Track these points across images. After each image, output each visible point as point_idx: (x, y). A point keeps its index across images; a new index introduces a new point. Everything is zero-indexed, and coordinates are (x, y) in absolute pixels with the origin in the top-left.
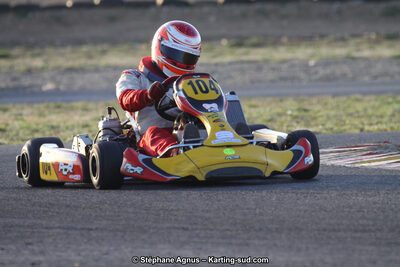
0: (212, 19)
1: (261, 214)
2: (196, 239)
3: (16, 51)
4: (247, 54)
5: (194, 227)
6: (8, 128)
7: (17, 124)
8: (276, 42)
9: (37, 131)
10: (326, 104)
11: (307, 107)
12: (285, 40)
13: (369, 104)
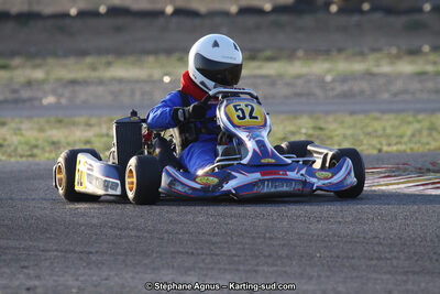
1: (271, 238)
2: (201, 265)
3: (17, 61)
4: (260, 67)
5: (200, 251)
6: (6, 143)
7: (15, 139)
8: (291, 56)
9: (36, 146)
10: (342, 122)
11: (323, 125)
12: (300, 53)
13: (388, 123)
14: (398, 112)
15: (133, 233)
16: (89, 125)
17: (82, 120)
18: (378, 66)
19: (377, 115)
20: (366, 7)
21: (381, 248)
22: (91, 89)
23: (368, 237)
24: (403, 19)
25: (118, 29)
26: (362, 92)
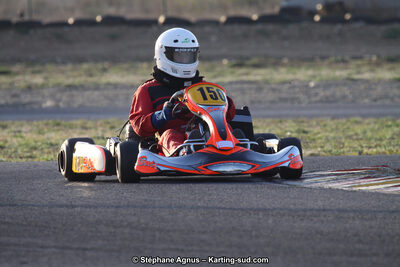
0: (214, 39)
1: (257, 237)
3: (16, 68)
4: (247, 74)
5: (190, 248)
6: (7, 145)
7: (15, 141)
8: (277, 63)
9: (35, 148)
10: (325, 125)
11: (306, 129)
12: (285, 61)
13: (368, 127)
14: (378, 116)
15: (127, 231)
16: (84, 128)
17: (79, 122)
18: (359, 73)
19: (359, 119)
20: (348, 16)
21: (361, 246)
22: (87, 93)
23: (349, 235)
24: (383, 28)
25: (113, 37)
26: (344, 97)
